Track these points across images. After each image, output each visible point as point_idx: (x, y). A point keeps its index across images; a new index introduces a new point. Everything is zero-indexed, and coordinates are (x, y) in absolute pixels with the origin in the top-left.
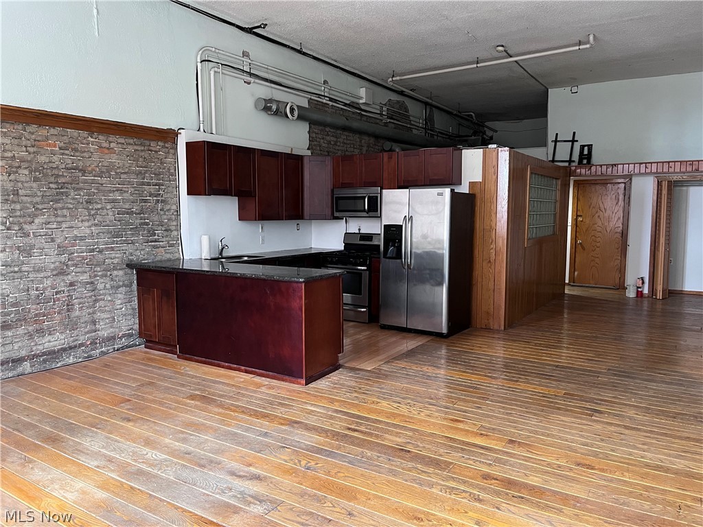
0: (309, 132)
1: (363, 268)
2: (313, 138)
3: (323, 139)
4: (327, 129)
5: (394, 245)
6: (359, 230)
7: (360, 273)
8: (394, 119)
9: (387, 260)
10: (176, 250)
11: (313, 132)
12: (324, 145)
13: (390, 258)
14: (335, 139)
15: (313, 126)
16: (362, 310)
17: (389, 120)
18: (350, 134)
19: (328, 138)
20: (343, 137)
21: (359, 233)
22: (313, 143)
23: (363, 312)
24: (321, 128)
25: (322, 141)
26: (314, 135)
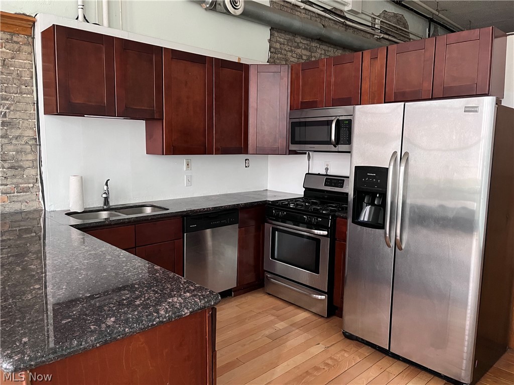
0: (270, 41)
1: (322, 232)
2: (276, 49)
3: (291, 51)
4: (298, 39)
5: (371, 203)
6: (327, 169)
7: (317, 240)
8: (389, 35)
9: (359, 227)
10: (34, 197)
11: (277, 42)
12: (292, 59)
13: (364, 224)
14: (308, 53)
15: (276, 34)
16: (320, 297)
17: (382, 35)
18: (330, 49)
19: (299, 51)
20: (319, 51)
21: (327, 175)
22: (276, 56)
23: (321, 300)
24: (288, 37)
25: (289, 54)
26: (278, 46)
